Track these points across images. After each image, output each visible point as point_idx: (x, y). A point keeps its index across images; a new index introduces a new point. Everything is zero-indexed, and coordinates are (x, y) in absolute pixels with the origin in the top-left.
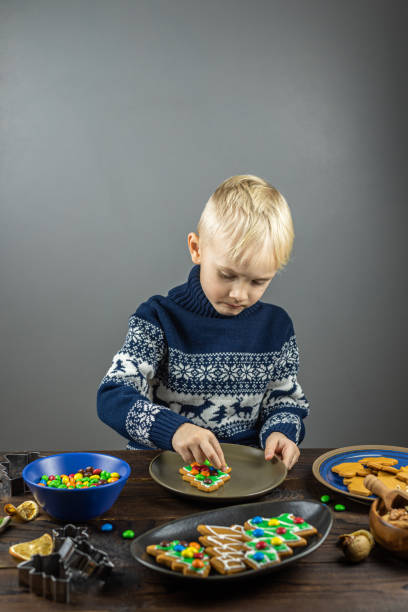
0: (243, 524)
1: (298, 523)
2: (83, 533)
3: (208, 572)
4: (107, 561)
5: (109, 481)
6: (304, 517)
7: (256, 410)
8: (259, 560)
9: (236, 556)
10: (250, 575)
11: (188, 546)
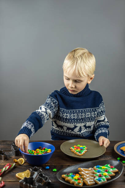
0: (93, 168)
1: (112, 168)
2: (40, 170)
3: (82, 185)
4: (48, 180)
5: (48, 152)
6: (114, 166)
7: (92, 127)
8: (100, 181)
9: (91, 179)
10: (97, 186)
11: (76, 175)
